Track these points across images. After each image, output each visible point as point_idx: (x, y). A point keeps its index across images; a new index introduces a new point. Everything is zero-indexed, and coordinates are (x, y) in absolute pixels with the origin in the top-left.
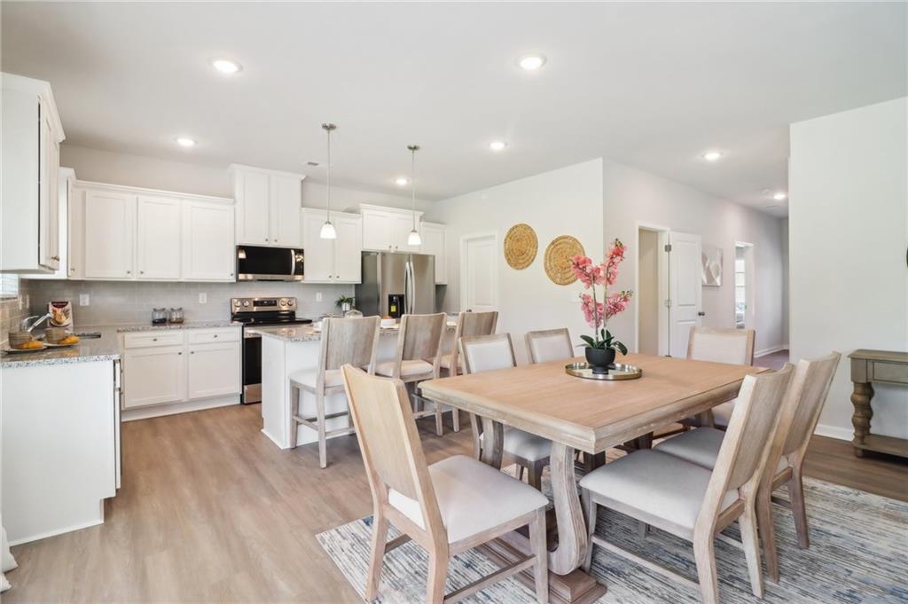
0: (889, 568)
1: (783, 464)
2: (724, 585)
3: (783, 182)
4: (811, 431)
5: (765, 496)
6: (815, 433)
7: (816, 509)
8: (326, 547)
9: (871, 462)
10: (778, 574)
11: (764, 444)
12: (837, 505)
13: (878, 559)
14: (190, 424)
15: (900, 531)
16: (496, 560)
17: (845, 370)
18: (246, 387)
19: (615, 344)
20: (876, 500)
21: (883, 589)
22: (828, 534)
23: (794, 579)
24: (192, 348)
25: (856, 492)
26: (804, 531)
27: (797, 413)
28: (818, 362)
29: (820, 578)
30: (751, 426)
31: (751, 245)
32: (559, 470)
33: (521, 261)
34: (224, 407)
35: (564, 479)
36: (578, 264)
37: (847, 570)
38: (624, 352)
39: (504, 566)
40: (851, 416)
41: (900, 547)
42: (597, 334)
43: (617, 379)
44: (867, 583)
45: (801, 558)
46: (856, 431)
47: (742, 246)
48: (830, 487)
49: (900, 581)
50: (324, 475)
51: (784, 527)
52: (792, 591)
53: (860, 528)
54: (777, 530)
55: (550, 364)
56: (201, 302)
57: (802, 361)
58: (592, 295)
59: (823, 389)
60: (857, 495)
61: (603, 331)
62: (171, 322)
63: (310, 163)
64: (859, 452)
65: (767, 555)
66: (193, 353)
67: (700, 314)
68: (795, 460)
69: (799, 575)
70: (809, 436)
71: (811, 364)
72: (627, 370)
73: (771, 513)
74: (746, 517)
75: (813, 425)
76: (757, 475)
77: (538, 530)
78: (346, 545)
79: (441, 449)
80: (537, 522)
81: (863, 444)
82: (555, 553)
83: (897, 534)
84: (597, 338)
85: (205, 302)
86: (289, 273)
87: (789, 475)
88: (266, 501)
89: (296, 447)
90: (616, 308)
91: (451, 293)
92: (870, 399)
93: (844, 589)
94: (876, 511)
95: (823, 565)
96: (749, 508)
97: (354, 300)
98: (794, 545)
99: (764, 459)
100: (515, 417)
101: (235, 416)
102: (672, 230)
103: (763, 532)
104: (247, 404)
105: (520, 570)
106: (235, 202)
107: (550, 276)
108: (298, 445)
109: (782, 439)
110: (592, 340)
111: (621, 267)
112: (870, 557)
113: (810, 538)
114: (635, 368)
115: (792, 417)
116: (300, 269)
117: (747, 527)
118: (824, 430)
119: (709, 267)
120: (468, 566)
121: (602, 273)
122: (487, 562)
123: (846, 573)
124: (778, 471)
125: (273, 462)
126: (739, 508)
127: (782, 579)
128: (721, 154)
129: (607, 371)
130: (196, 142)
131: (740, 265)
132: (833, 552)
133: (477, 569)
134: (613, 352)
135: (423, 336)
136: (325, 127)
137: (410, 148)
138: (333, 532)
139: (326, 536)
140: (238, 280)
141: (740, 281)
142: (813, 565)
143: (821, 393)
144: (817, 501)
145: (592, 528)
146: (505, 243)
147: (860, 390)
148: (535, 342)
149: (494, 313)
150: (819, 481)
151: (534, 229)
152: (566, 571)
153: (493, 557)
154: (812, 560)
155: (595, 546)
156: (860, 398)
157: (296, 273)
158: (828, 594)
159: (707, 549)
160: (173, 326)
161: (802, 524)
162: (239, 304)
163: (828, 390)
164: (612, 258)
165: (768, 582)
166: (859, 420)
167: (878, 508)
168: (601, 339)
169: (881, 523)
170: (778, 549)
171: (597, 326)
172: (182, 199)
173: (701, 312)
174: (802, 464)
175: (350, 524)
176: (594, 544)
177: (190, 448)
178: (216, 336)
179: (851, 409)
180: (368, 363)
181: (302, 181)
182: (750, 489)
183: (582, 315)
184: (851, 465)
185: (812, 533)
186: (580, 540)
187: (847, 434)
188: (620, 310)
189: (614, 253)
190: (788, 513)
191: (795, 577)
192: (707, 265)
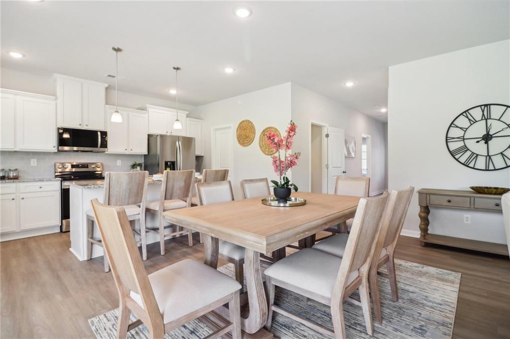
0: (440, 310)
1: (384, 253)
2: (351, 329)
3: (385, 103)
4: (398, 233)
5: (374, 272)
6: (401, 234)
7: (401, 276)
8: (93, 328)
9: (429, 249)
10: (381, 319)
11: (373, 241)
12: (412, 274)
13: (435, 305)
14: (19, 246)
15: (445, 287)
16: (212, 327)
17: (415, 199)
18: (64, 221)
19: (291, 185)
20: (432, 270)
21: (438, 323)
22: (408, 291)
23: (390, 321)
24: (22, 196)
25: (422, 266)
26: (396, 290)
27: (391, 221)
28: (402, 191)
29: (405, 319)
30: (364, 230)
31: (369, 136)
32: (250, 265)
33: (246, 142)
34: (47, 234)
35: (253, 271)
36: (270, 137)
37: (419, 313)
38: (296, 189)
39: (216, 330)
40: (419, 224)
41: (446, 296)
42: (281, 179)
43: (291, 206)
44: (430, 320)
45: (394, 307)
46: (421, 233)
47: (365, 137)
48: (409, 264)
49: (446, 317)
50: (106, 277)
51: (384, 289)
52: (390, 329)
53: (424, 287)
54: (381, 291)
55: (254, 199)
56: (32, 165)
57: (393, 191)
58: (278, 156)
59: (405, 208)
60: (422, 267)
61: (284, 177)
62: (9, 178)
63: (109, 76)
64: (423, 244)
65: (375, 308)
66: (23, 199)
67: (344, 172)
68: (390, 250)
69: (393, 319)
70: (397, 236)
71: (399, 192)
72: (298, 201)
73: (378, 281)
74: (363, 286)
75: (400, 229)
76: (369, 260)
77: (235, 306)
78: (109, 325)
79: (189, 254)
80: (233, 300)
81: (425, 239)
82: (247, 319)
83: (444, 289)
84: (281, 182)
85: (36, 165)
86: (97, 147)
87: (387, 259)
88: (59, 297)
89: (91, 259)
90: (291, 164)
91: (206, 161)
92: (428, 215)
93: (417, 325)
94: (432, 276)
95: (406, 310)
96: (364, 281)
97: (143, 165)
98: (390, 300)
99: (373, 251)
100: (218, 231)
101: (55, 240)
102: (329, 126)
103: (372, 294)
104: (65, 232)
105: (226, 332)
106: (56, 99)
107: (262, 150)
108: (92, 258)
109: (383, 239)
110: (278, 183)
111: (295, 139)
112: (430, 304)
113: (399, 294)
114: (302, 200)
115: (388, 225)
116: (104, 145)
117: (363, 292)
118: (405, 232)
119: (348, 147)
120: (192, 332)
121: (284, 143)
122: (206, 329)
123: (418, 315)
124: (381, 257)
125: (72, 270)
126: (359, 281)
127: (384, 322)
128: (354, 83)
129: (286, 201)
130: (24, 56)
131: (364, 148)
132: (411, 302)
133: (198, 334)
134: (290, 189)
135: (179, 184)
136: (114, 49)
137: (175, 68)
138: (102, 317)
139: (95, 320)
140: (59, 151)
141: (364, 156)
142: (400, 311)
143: (404, 211)
144: (402, 272)
145: (272, 301)
146: (237, 131)
147: (423, 210)
148: (246, 186)
149: (226, 170)
150: (403, 261)
151: (254, 123)
152: (254, 331)
153: (209, 325)
154: (400, 308)
155: (274, 312)
156: (423, 215)
157: (101, 147)
158: (409, 329)
159: (338, 310)
160: (10, 181)
161: (395, 287)
162: (61, 166)
163: (408, 209)
164: (289, 133)
165: (376, 325)
166: (423, 226)
167: (433, 274)
168: (283, 183)
169: (436, 283)
170: (381, 303)
171: (281, 175)
172: (16, 95)
173: (344, 171)
174: (394, 252)
175: (115, 310)
176: (273, 311)
177: (14, 262)
178: (41, 188)
179: (418, 220)
180: (141, 202)
181: (107, 88)
182: (365, 269)
183: (273, 168)
184: (419, 251)
185: (400, 291)
186: (263, 310)
187: (417, 234)
188: (294, 164)
189: (290, 130)
190: (387, 280)
191: (391, 320)
192: (347, 146)
